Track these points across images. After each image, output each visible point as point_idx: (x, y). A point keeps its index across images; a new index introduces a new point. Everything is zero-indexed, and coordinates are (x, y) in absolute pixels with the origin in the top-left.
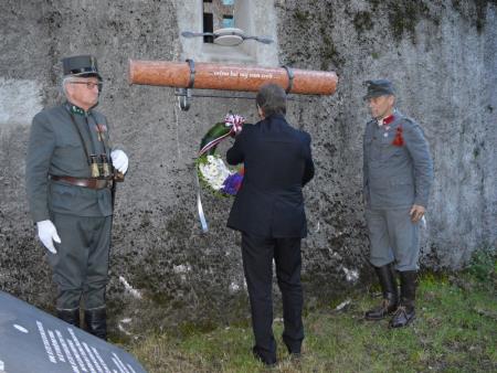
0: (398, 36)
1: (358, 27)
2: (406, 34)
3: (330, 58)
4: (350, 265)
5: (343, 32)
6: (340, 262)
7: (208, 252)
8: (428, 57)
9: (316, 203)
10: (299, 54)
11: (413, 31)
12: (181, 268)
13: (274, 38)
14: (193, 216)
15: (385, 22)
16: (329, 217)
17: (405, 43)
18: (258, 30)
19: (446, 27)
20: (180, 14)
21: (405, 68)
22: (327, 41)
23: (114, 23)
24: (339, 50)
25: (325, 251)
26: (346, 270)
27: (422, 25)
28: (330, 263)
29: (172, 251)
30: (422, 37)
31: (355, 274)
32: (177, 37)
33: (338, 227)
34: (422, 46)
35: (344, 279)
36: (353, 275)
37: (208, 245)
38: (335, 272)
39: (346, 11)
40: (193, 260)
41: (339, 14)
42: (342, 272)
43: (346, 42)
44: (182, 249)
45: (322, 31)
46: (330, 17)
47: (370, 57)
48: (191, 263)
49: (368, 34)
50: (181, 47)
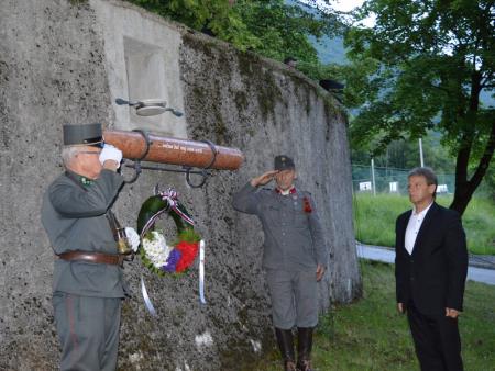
0: (264, 115)
1: (239, 106)
2: (270, 115)
3: (222, 134)
4: (255, 337)
5: (228, 110)
6: (248, 334)
7: (153, 336)
8: (283, 137)
9: (225, 278)
10: (201, 128)
11: (273, 112)
12: (134, 357)
13: (182, 111)
14: (138, 299)
15: (256, 103)
16: (235, 290)
17: (270, 123)
18: (171, 102)
19: (291, 110)
21: (270, 147)
22: (218, 117)
23: (57, 82)
24: (226, 126)
25: (236, 324)
26: (252, 341)
27: (278, 107)
28: (241, 336)
29: (124, 339)
30: (278, 118)
31: (259, 345)
32: (110, 103)
33: (243, 300)
34: (279, 126)
35: (253, 351)
36: (257, 346)
37: (153, 330)
38: (246, 345)
39: (229, 90)
40: (143, 346)
41: (224, 92)
42: (250, 344)
43: (231, 119)
44: (133, 335)
45: (214, 107)
46: (218, 93)
47: (248, 135)
48: (143, 349)
49: (246, 113)
50: (114, 115)
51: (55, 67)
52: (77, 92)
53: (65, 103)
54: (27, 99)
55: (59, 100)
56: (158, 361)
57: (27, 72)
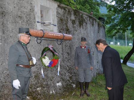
0: (80, 26)
1: (73, 23)
2: (82, 26)
3: (68, 31)
4: (74, 83)
5: (70, 24)
6: (72, 83)
7: (44, 83)
8: (85, 32)
9: (66, 68)
10: (62, 29)
11: (83, 25)
12: (38, 89)
13: (56, 25)
14: (40, 74)
15: (78, 23)
16: (69, 72)
17: (81, 28)
18: (53, 22)
19: (88, 25)
20: (36, 16)
21: (81, 34)
22: (67, 26)
24: (69, 29)
25: (69, 80)
26: (73, 85)
27: (84, 24)
28: (70, 83)
29: (36, 84)
30: (84, 27)
31: (75, 86)
32: (35, 22)
33: (71, 74)
34: (84, 29)
35: (73, 87)
36: (74, 86)
37: (44, 82)
38: (71, 86)
39: (70, 19)
40: (41, 86)
41: (69, 20)
42: (72, 85)
43: (70, 27)
44: (39, 83)
45: (66, 24)
46: (67, 20)
47: (75, 31)
48: (41, 87)
49: (75, 26)
50: (36, 25)
51: (19, 13)
52: (25, 20)
53: (22, 22)
54: (11, 21)
55: (20, 22)
56: (45, 90)
57: (11, 14)
